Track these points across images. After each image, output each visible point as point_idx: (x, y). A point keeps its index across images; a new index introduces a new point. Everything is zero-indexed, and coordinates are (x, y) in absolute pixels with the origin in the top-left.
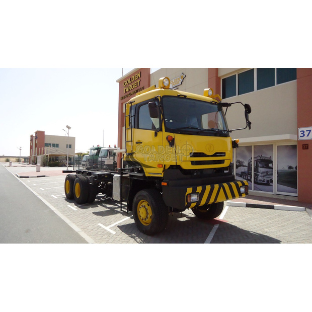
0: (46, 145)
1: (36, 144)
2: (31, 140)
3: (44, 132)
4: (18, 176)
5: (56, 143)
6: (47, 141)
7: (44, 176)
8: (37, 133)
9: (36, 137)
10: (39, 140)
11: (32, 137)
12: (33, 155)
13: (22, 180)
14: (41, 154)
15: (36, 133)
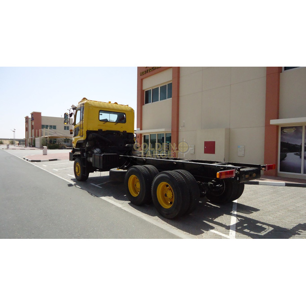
0: (43, 127)
1: (32, 126)
2: (27, 122)
3: (40, 113)
4: (27, 160)
5: (53, 125)
6: (43, 123)
7: (56, 160)
8: (34, 114)
9: (33, 119)
10: (35, 122)
11: (27, 118)
12: (30, 137)
13: (36, 164)
14: (38, 136)
15: (32, 114)
